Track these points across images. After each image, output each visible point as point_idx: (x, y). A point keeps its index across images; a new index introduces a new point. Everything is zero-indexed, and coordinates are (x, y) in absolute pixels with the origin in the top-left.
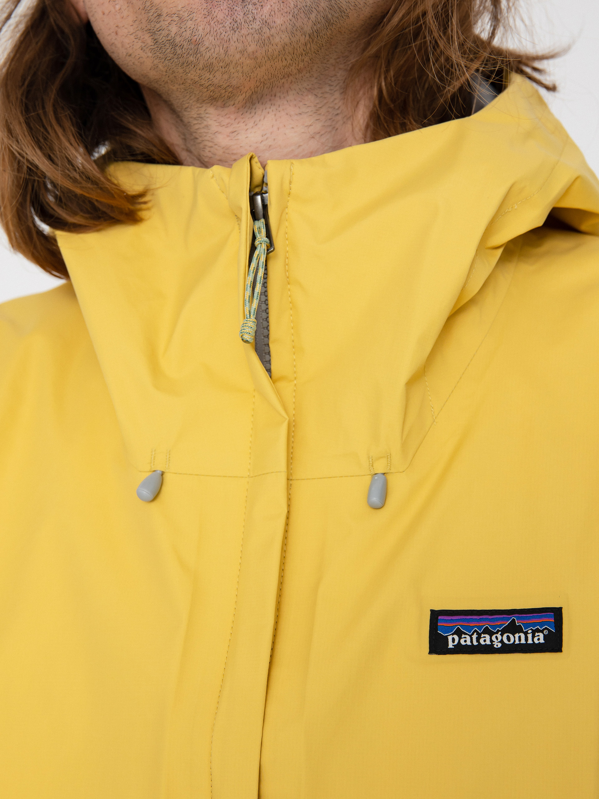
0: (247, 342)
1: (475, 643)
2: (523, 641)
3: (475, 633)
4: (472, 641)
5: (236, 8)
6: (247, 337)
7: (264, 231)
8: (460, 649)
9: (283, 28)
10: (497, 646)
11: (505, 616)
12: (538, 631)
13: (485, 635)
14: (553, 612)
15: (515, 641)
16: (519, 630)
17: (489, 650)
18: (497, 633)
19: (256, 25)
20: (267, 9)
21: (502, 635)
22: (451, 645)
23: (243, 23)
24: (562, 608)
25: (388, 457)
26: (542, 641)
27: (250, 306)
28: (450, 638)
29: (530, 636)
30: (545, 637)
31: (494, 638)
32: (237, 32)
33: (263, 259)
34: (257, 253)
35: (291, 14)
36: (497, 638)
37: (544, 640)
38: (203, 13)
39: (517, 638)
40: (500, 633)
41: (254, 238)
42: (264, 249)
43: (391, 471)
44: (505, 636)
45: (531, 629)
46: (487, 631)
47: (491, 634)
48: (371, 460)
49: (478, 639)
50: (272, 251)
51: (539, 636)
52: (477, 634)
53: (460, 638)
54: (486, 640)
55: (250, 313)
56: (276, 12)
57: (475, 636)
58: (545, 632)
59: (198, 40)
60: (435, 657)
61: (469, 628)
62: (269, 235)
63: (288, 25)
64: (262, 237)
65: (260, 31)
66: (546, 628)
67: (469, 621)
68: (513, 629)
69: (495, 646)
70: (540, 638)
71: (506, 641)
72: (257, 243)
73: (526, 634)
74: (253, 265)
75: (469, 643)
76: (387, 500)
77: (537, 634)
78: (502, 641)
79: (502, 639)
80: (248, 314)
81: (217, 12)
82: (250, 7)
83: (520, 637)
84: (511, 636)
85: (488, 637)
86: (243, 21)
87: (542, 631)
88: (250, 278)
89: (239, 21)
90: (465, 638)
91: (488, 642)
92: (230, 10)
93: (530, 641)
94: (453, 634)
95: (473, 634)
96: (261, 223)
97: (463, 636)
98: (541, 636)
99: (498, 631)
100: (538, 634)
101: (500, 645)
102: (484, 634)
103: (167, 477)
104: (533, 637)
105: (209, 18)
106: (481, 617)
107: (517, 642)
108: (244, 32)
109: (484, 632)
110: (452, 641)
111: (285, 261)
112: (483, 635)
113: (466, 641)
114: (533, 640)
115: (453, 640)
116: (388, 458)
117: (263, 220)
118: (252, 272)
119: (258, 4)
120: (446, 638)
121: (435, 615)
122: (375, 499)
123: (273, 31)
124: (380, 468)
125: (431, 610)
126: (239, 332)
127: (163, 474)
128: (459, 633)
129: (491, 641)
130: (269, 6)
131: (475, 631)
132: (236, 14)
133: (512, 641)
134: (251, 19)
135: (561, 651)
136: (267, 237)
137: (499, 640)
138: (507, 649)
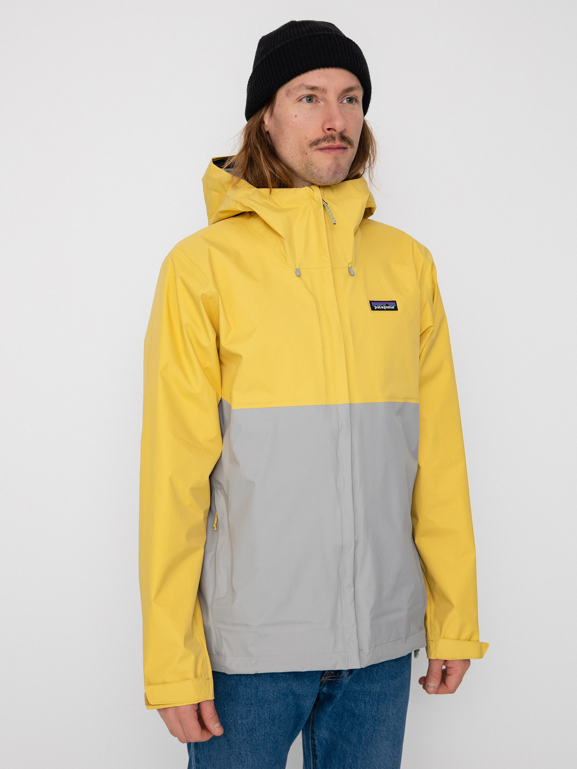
1: (380, 308)
2: (390, 308)
8: (377, 309)
10: (385, 309)
11: (385, 302)
12: (392, 306)
14: (394, 302)
17: (383, 310)
22: (376, 309)
26: (394, 308)
39: (388, 307)
46: (382, 305)
49: (381, 307)
54: (382, 307)
60: (373, 311)
61: (378, 305)
66: (394, 305)
67: (378, 303)
68: (387, 305)
70: (393, 308)
73: (390, 306)
79: (386, 307)
90: (378, 307)
99: (384, 306)
106: (380, 302)
110: (376, 308)
120: (374, 307)
125: (370, 301)
128: (376, 306)
135: (398, 310)
138: (387, 310)
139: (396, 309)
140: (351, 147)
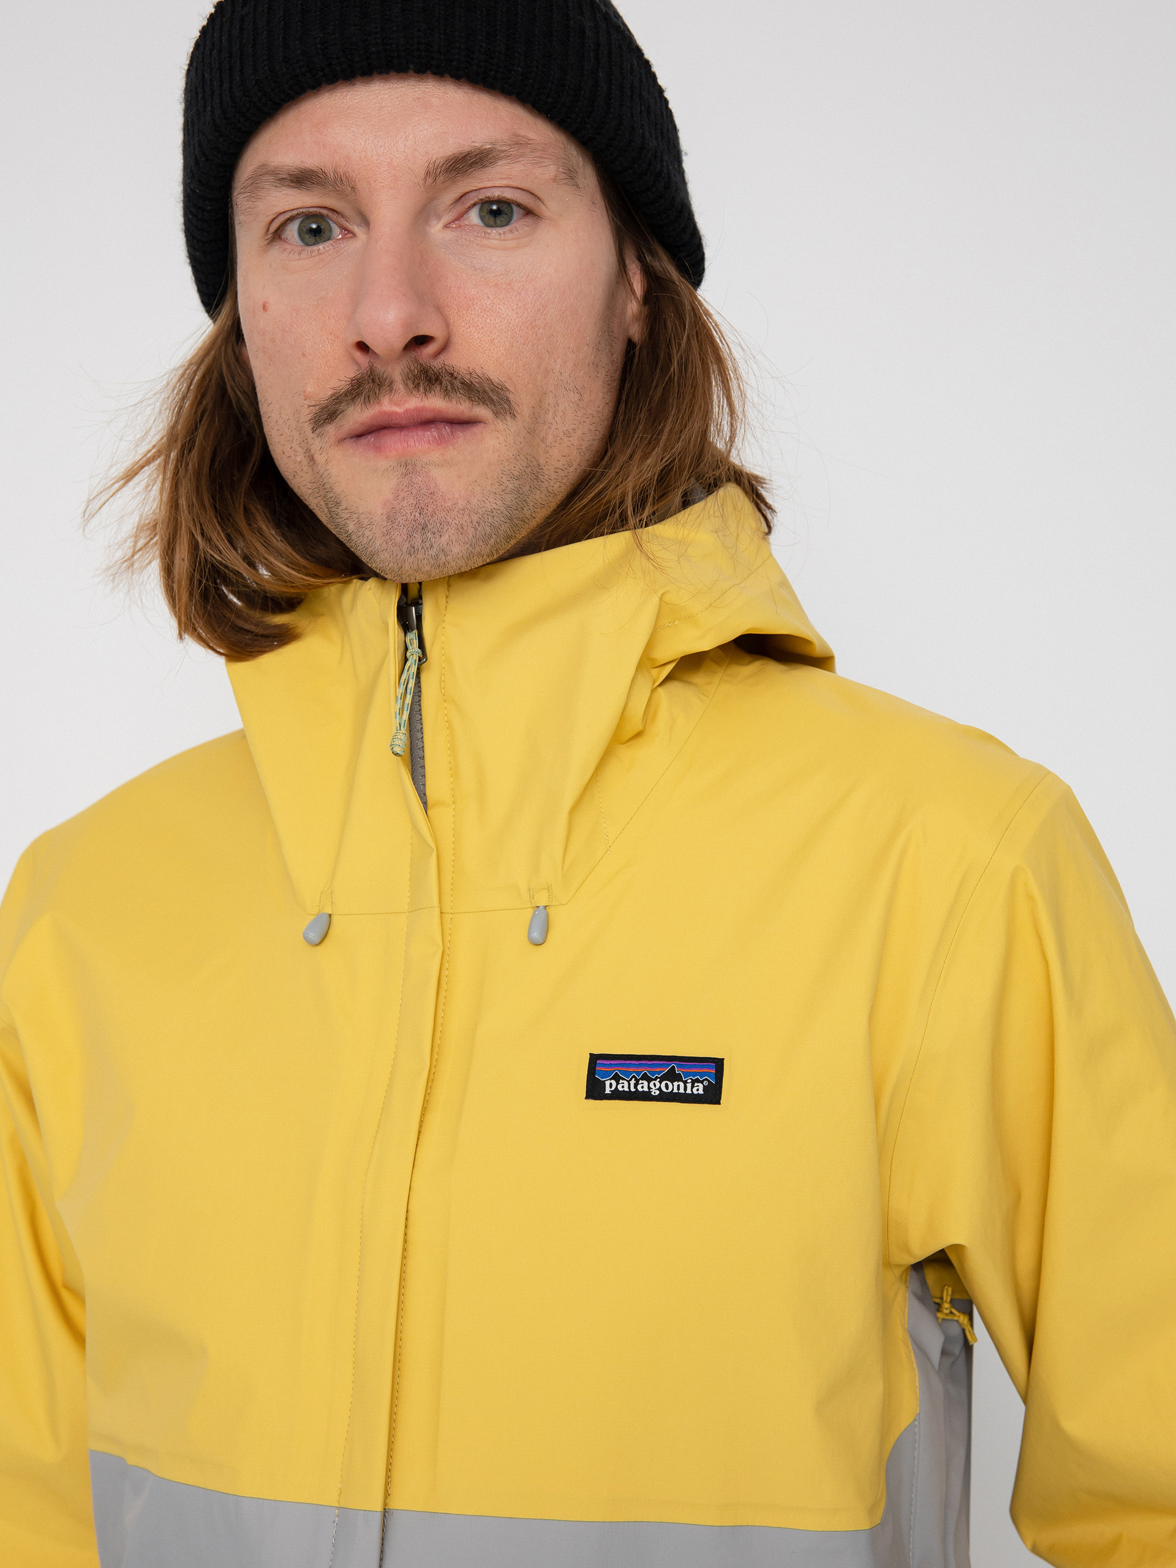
0: (396, 754)
1: (633, 1089)
2: (682, 1091)
3: (634, 1079)
4: (629, 1088)
5: (415, 535)
6: (397, 750)
7: (416, 642)
8: (617, 1095)
9: (460, 555)
10: (655, 1093)
11: (664, 1062)
12: (698, 1081)
13: (643, 1082)
14: (714, 1063)
15: (673, 1089)
16: (678, 1078)
17: (646, 1097)
18: (655, 1079)
19: (433, 552)
20: (445, 539)
21: (660, 1082)
22: (608, 1091)
23: (420, 549)
24: (724, 1059)
25: (549, 888)
26: (701, 1092)
27: (401, 718)
28: (607, 1083)
29: (689, 1086)
30: (705, 1088)
31: (652, 1085)
32: (413, 556)
33: (414, 669)
34: (408, 664)
35: (469, 543)
36: (655, 1084)
37: (703, 1091)
38: (382, 530)
39: (674, 1087)
40: (658, 1080)
41: (406, 649)
42: (416, 660)
43: (553, 904)
44: (664, 1083)
45: (691, 1079)
46: (645, 1077)
47: (649, 1080)
48: (531, 892)
49: (636, 1086)
50: (424, 662)
51: (698, 1086)
52: (635, 1080)
53: (618, 1083)
54: (643, 1086)
55: (400, 726)
56: (454, 543)
57: (633, 1082)
58: (704, 1083)
59: (374, 551)
60: (591, 1102)
61: (627, 1074)
62: (421, 645)
63: (465, 552)
64: (414, 648)
65: (436, 558)
66: (706, 1079)
67: (628, 1066)
68: (672, 1076)
69: (653, 1093)
70: (699, 1089)
71: (664, 1089)
72: (408, 654)
73: (685, 1083)
74: (404, 677)
75: (626, 1089)
76: (548, 933)
77: (696, 1084)
78: (660, 1089)
79: (660, 1087)
80: (399, 726)
81: (396, 534)
82: (429, 535)
83: (679, 1086)
84: (670, 1084)
85: (646, 1083)
86: (420, 547)
87: (702, 1082)
88: (401, 690)
89: (416, 547)
90: (623, 1083)
91: (646, 1089)
92: (409, 537)
93: (689, 1091)
94: (610, 1079)
95: (631, 1080)
96: (413, 636)
97: (621, 1081)
98: (701, 1086)
99: (657, 1078)
100: (698, 1084)
101: (657, 1092)
102: (642, 1080)
103: (335, 919)
104: (693, 1087)
105: (388, 537)
106: (640, 1062)
107: (675, 1090)
108: (420, 556)
109: (642, 1079)
110: (609, 1086)
111: (441, 677)
112: (641, 1082)
113: (623, 1086)
114: (692, 1091)
115: (611, 1085)
116: (549, 890)
117: (416, 631)
118: (402, 684)
119: (437, 533)
120: (604, 1083)
121: (594, 1059)
122: (536, 935)
123: (449, 558)
124: (542, 900)
125: (590, 1054)
126: (389, 746)
127: (330, 915)
128: (617, 1078)
129: (649, 1088)
130: (448, 537)
131: (634, 1076)
132: (414, 540)
133: (670, 1090)
134: (429, 546)
135: (718, 1103)
136: (419, 648)
137: (657, 1087)
138: (664, 1097)
139: (713, 1095)
140: (496, 414)
